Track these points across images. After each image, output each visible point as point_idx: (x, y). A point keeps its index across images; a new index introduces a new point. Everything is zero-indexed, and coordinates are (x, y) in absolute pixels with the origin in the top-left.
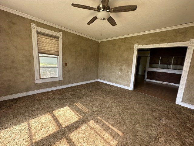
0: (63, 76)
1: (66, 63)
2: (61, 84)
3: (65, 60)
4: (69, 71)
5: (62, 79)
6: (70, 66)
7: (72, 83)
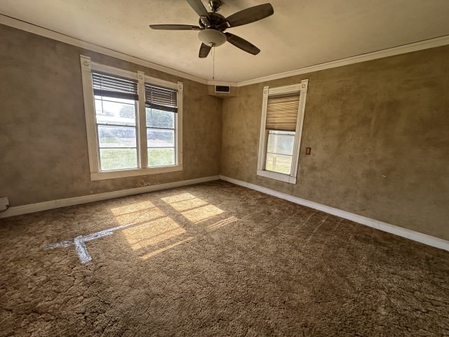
0: (299, 177)
1: (310, 149)
2: (292, 192)
3: (308, 140)
4: (313, 168)
5: (293, 181)
6: (318, 155)
7: (318, 201)
